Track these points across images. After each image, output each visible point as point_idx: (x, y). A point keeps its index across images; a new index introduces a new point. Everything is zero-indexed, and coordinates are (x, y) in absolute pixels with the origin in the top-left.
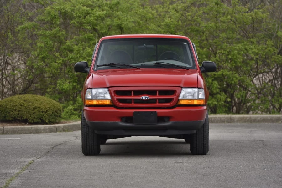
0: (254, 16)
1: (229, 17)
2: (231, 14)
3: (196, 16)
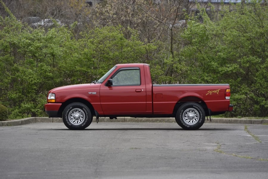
0: (147, 47)
1: (129, 48)
2: (131, 47)
3: (106, 47)
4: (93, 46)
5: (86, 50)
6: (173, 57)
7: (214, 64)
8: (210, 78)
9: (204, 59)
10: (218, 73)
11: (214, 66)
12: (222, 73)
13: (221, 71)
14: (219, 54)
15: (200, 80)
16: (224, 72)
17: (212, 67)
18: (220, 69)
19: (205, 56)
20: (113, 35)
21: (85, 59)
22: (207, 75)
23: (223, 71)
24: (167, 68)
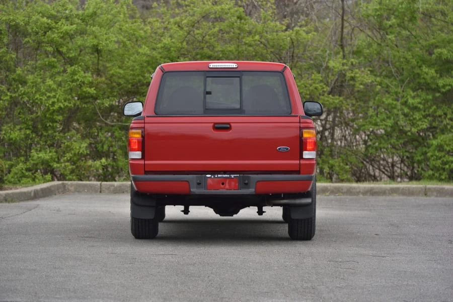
0: (293, 36)
1: (257, 37)
2: (260, 33)
3: (209, 35)
4: (181, 33)
5: (166, 40)
6: (344, 57)
7: (429, 73)
8: (419, 100)
9: (408, 62)
10: (437, 89)
11: (428, 77)
12: (444, 90)
13: (444, 86)
14: (439, 50)
15: (399, 104)
16: (450, 87)
17: (424, 78)
18: (441, 82)
19: (409, 55)
20: (222, 9)
21: (165, 59)
22: (413, 94)
23: (447, 85)
24: (332, 78)
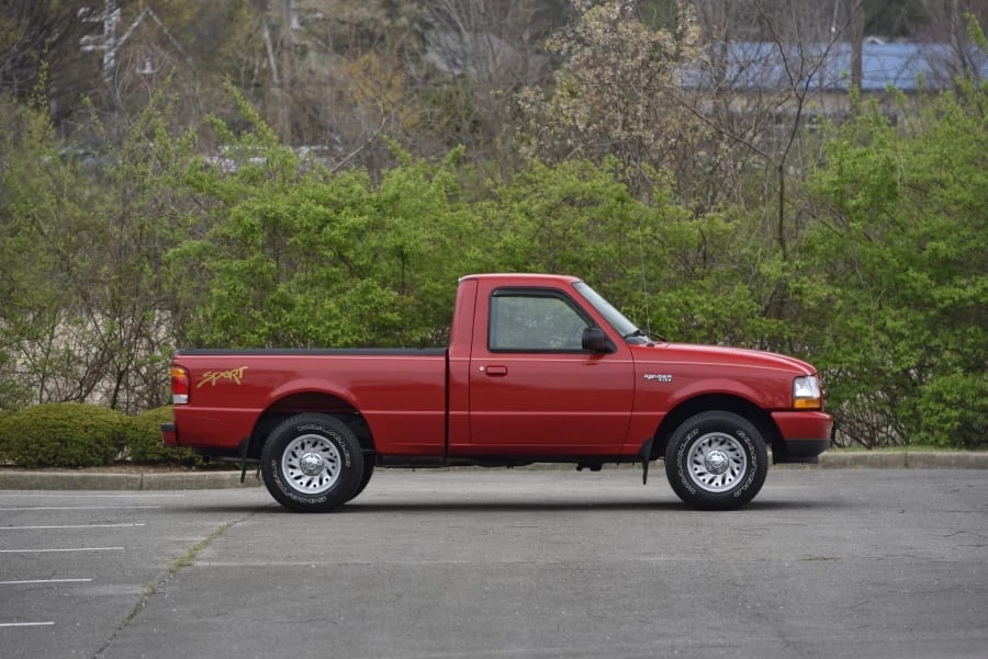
0: (704, 227)
1: (648, 230)
2: (652, 224)
3: (574, 228)
4: (531, 225)
5: (508, 237)
6: (785, 258)
7: (919, 278)
8: (903, 322)
9: (884, 262)
10: (933, 305)
11: (918, 285)
12: (941, 306)
13: (942, 300)
14: (934, 244)
15: (871, 328)
16: (951, 301)
17: (911, 287)
18: (937, 293)
19: (887, 253)
20: (593, 187)
21: (506, 265)
22: (894, 313)
23: (947, 298)
24: (767, 292)
